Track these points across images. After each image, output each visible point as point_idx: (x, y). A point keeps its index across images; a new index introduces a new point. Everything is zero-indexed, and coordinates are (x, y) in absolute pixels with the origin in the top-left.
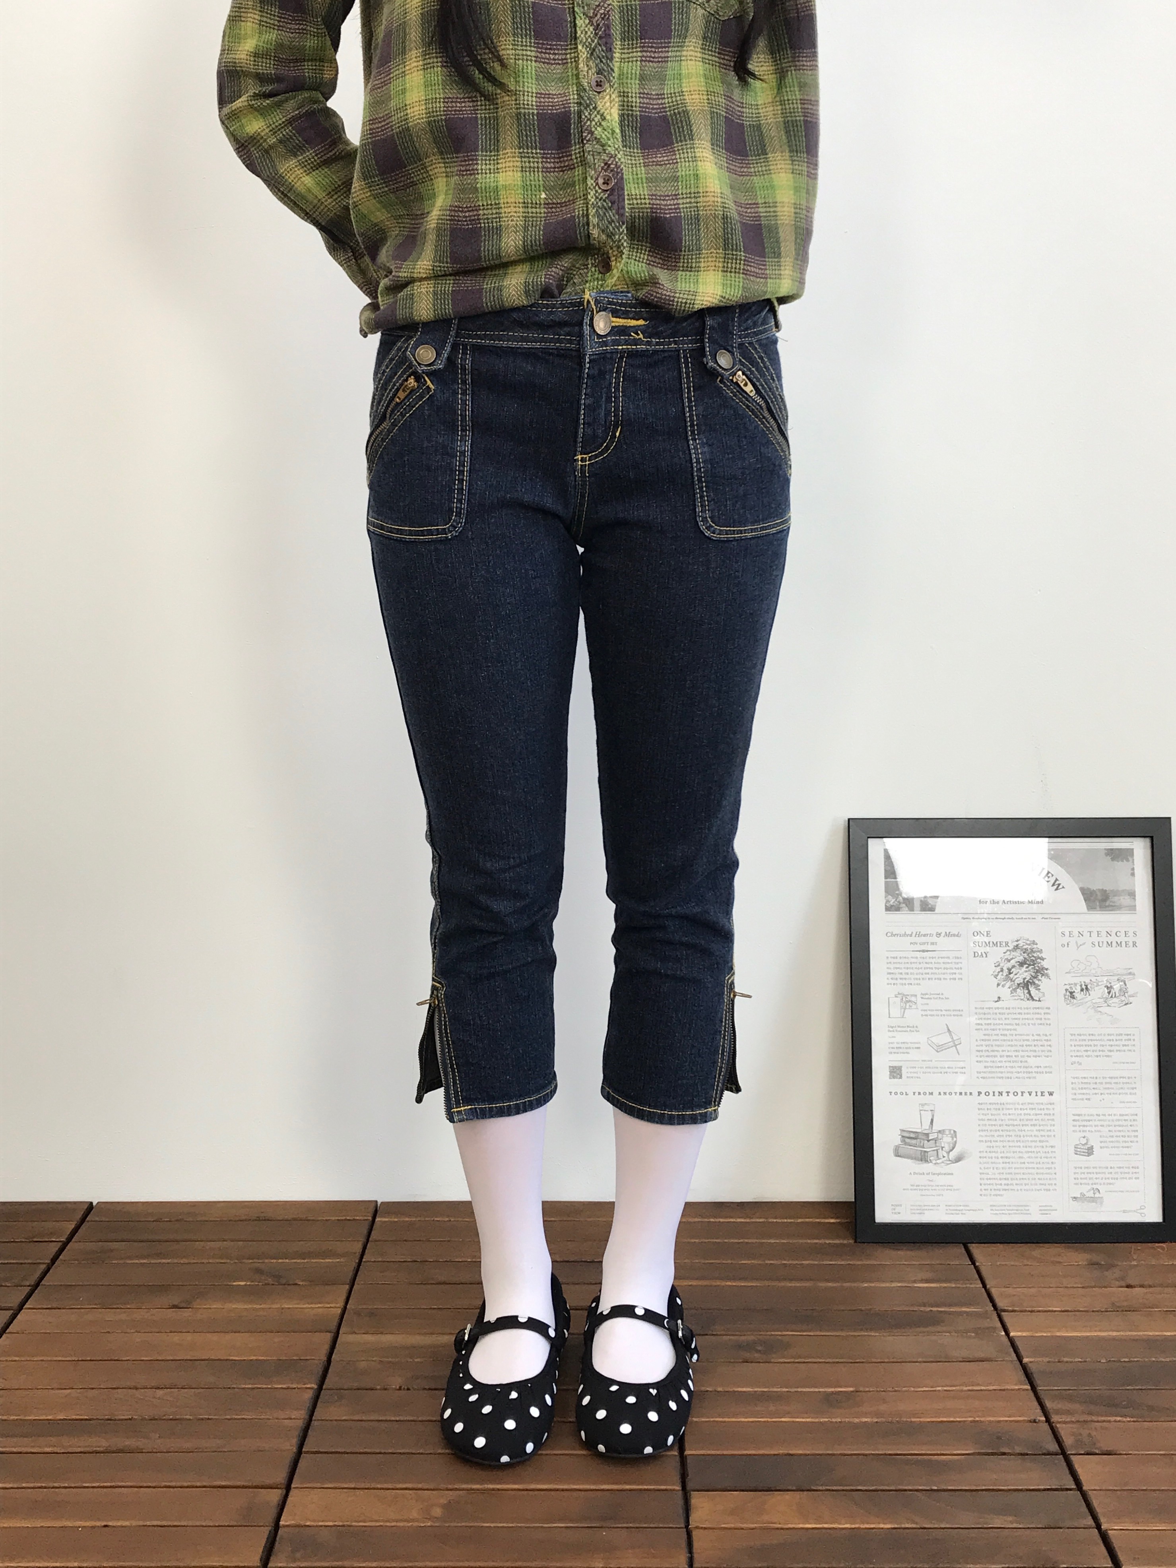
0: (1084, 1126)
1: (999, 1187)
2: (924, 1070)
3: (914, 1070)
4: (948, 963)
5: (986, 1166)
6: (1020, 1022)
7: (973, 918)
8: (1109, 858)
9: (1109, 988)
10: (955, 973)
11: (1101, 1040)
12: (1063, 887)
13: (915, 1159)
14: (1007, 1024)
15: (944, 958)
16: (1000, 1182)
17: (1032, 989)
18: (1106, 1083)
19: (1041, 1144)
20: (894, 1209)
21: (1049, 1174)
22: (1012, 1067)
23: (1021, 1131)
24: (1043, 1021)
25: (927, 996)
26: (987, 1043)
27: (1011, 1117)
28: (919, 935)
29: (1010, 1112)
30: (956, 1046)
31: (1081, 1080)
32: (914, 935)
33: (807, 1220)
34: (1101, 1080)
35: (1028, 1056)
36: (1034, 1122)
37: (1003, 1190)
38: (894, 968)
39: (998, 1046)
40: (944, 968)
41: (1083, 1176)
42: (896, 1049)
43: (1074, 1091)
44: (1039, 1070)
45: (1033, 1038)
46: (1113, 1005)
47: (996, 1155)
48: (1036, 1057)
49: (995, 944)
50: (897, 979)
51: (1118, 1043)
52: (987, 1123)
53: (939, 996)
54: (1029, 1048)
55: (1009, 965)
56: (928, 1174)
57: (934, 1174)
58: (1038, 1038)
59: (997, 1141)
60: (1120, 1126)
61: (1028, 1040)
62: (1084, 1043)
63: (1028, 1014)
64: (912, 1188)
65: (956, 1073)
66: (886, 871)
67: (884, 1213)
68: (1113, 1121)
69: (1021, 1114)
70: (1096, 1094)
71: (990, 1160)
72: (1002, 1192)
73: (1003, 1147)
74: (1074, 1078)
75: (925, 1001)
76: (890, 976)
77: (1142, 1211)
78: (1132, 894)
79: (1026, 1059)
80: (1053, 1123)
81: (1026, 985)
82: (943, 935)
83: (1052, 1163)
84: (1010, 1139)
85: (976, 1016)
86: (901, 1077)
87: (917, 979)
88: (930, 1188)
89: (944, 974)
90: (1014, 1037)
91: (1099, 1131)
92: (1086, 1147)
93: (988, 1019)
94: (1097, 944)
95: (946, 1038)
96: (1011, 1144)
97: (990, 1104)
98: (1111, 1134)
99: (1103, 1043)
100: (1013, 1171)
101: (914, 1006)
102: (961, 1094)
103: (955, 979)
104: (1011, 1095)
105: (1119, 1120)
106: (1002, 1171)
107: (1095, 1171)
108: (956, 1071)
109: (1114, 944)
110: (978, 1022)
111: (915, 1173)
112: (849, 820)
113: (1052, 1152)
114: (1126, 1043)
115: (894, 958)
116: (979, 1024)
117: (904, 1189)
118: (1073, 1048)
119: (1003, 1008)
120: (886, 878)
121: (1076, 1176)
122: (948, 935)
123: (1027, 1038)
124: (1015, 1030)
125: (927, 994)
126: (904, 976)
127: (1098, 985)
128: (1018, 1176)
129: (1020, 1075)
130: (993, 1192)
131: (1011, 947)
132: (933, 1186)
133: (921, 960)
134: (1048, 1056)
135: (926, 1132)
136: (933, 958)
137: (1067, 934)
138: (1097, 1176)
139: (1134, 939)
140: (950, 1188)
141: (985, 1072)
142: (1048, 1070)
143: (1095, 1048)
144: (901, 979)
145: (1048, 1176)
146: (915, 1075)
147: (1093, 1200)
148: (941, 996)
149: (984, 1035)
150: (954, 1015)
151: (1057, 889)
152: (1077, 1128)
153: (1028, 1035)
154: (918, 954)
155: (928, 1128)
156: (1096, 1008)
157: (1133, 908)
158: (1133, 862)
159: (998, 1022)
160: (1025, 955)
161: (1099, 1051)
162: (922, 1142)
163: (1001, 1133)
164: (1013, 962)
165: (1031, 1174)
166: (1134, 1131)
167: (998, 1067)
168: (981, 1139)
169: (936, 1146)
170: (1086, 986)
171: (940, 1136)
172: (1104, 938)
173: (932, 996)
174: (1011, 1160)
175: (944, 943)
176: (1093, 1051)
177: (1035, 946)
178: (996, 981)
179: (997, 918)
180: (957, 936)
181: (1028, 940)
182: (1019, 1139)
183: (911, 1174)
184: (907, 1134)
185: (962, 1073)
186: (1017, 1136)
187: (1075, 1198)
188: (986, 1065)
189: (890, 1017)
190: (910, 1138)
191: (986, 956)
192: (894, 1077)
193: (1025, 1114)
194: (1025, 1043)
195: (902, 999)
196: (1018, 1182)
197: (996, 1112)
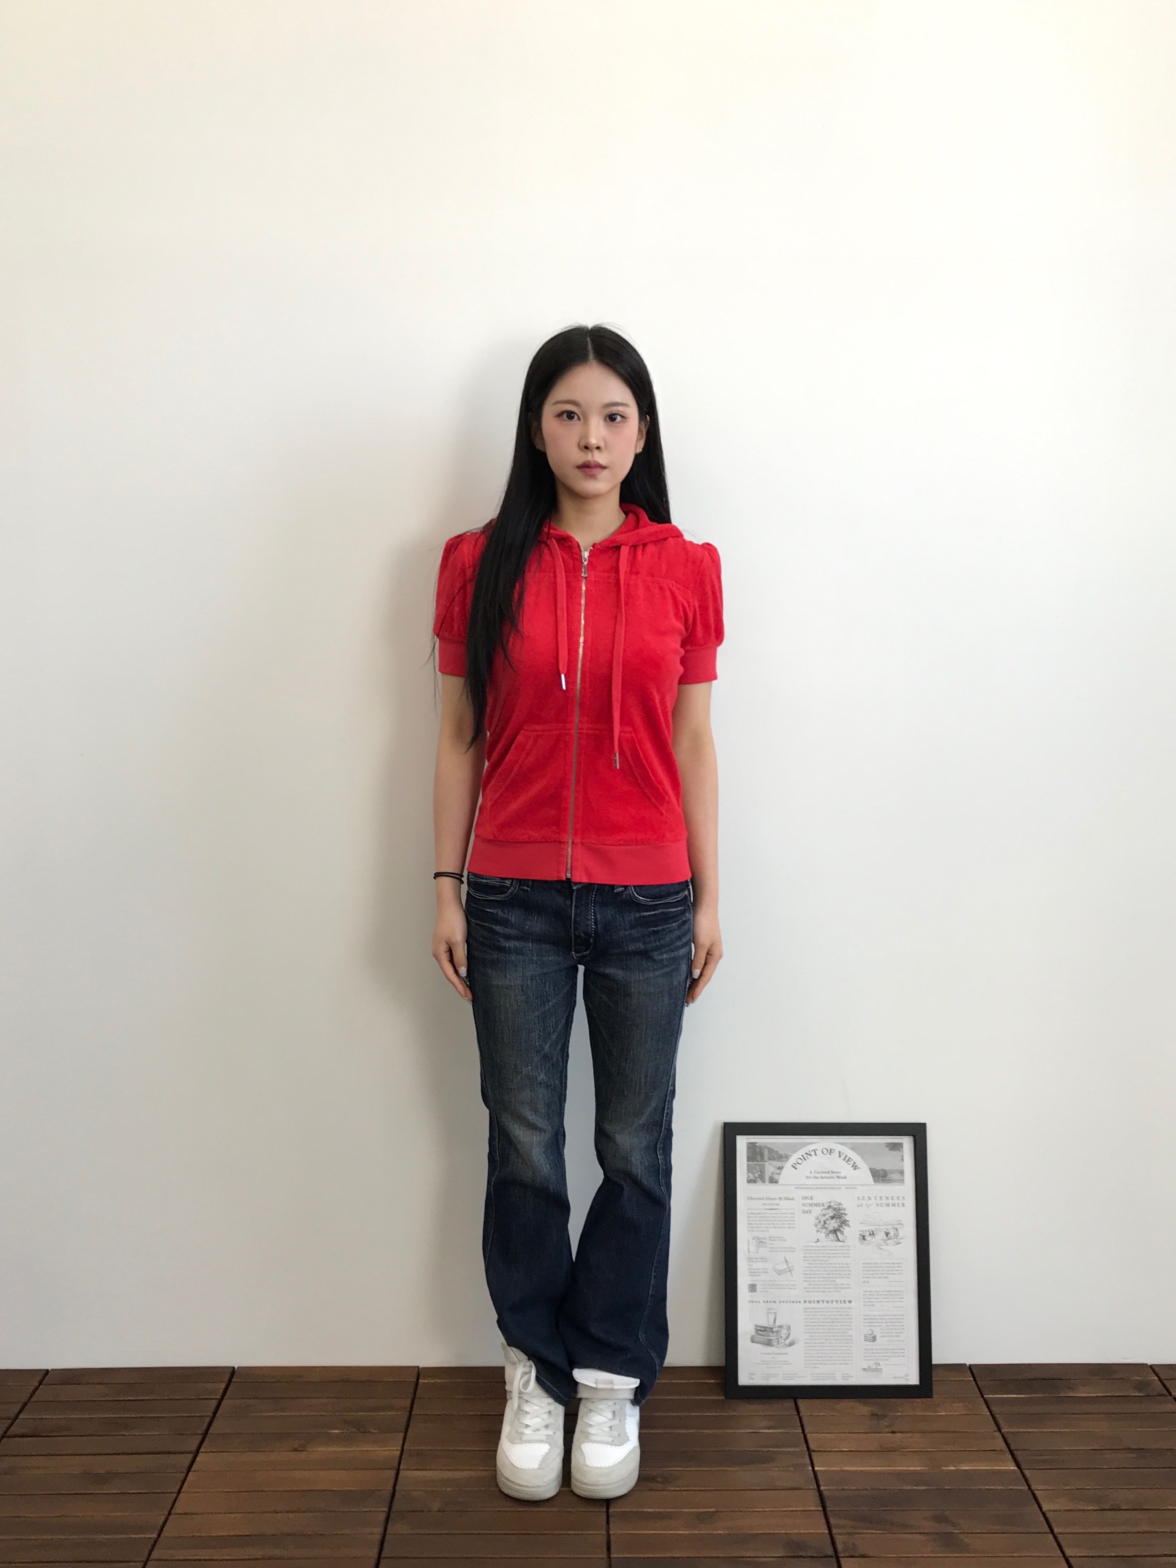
0: (870, 1322)
1: (816, 1362)
2: (770, 1287)
3: (764, 1287)
4: (786, 1217)
5: (809, 1348)
6: (834, 1255)
7: (802, 1188)
8: (887, 1149)
9: (887, 1234)
10: (790, 1224)
11: (882, 1267)
12: (859, 1168)
13: (765, 1344)
14: (823, 1257)
15: (783, 1214)
16: (817, 1359)
17: (839, 1234)
18: (885, 1295)
19: (844, 1334)
20: (750, 1377)
21: (848, 1353)
22: (825, 1284)
23: (831, 1326)
24: (846, 1255)
25: (771, 1239)
26: (810, 1269)
27: (824, 1317)
28: (768, 1199)
29: (824, 1314)
30: (790, 1271)
31: (869, 1293)
32: (765, 1198)
34: (882, 1293)
36: (839, 1320)
38: (752, 1220)
39: (817, 1271)
40: (784, 1221)
41: (870, 1355)
42: (753, 1273)
43: (865, 1300)
44: (843, 1286)
45: (839, 1266)
46: (889, 1244)
47: (815, 1342)
48: (841, 1278)
49: (816, 1205)
50: (753, 1227)
51: (893, 1269)
52: (810, 1320)
54: (836, 1272)
55: (824, 1218)
56: (772, 1354)
57: (776, 1354)
58: (842, 1266)
59: (815, 1333)
60: (893, 1322)
61: (836, 1267)
62: (871, 1269)
63: (836, 1250)
64: (762, 1363)
65: (791, 1288)
66: (747, 1157)
67: (744, 1379)
68: (888, 1319)
69: (831, 1315)
70: (877, 1302)
71: (811, 1345)
72: (818, 1366)
73: (819, 1336)
74: (865, 1292)
75: (771, 1242)
76: (750, 1226)
77: (907, 1377)
78: (902, 1172)
79: (835, 1279)
80: (851, 1320)
81: (835, 1231)
82: (783, 1198)
83: (850, 1347)
84: (824, 1331)
85: (803, 1252)
86: (755, 1291)
87: (766, 1227)
88: (773, 1363)
89: (783, 1224)
90: (827, 1265)
91: (880, 1326)
92: (871, 1336)
93: (811, 1253)
94: (879, 1205)
95: (784, 1266)
96: (825, 1334)
97: (812, 1308)
98: (888, 1328)
99: (883, 1269)
100: (825, 1352)
101: (764, 1245)
102: (793, 1302)
103: (790, 1228)
104: (825, 1302)
105: (892, 1319)
106: (818, 1352)
107: (877, 1351)
109: (891, 1205)
110: (805, 1255)
111: (764, 1354)
112: (724, 1123)
113: (852, 1339)
114: (897, 1269)
115: (751, 1213)
116: (804, 1257)
117: (757, 1364)
118: (864, 1272)
119: (821, 1246)
120: (747, 1161)
121: (865, 1355)
122: (786, 1199)
123: (834, 1265)
124: (828, 1260)
125: (773, 1237)
126: (758, 1226)
127: (880, 1231)
128: (828, 1355)
129: (831, 1290)
130: (813, 1366)
131: (826, 1206)
132: (775, 1362)
133: (769, 1215)
134: (848, 1278)
135: (771, 1327)
136: (777, 1214)
137: (861, 1198)
138: (879, 1355)
139: (904, 1202)
140: (786, 1363)
141: (808, 1288)
142: (847, 1286)
143: (878, 1272)
144: (756, 1227)
145: (847, 1355)
146: (765, 1290)
147: (876, 1370)
148: (782, 1239)
149: (809, 1264)
150: (789, 1251)
152: (866, 1324)
153: (836, 1264)
154: (768, 1211)
155: (772, 1324)
156: (879, 1246)
157: (902, 1181)
158: (903, 1151)
159: (817, 1255)
160: (835, 1212)
161: (881, 1274)
162: (769, 1333)
163: (818, 1327)
164: (827, 1217)
165: (837, 1353)
166: (902, 1326)
167: (816, 1284)
168: (806, 1331)
169: (777, 1336)
170: (873, 1232)
171: (780, 1329)
172: (884, 1201)
173: (776, 1239)
174: (824, 1345)
175: (784, 1204)
176: (877, 1274)
177: (841, 1206)
178: (816, 1229)
179: (817, 1188)
181: (837, 1202)
182: (829, 1331)
183: (761, 1354)
184: (759, 1329)
185: (794, 1288)
186: (828, 1329)
187: (864, 1369)
188: (810, 1283)
189: (749, 1252)
190: (761, 1331)
191: (810, 1213)
192: (751, 1291)
193: (834, 1315)
194: (835, 1269)
195: (757, 1241)
196: (829, 1359)
197: (814, 1314)
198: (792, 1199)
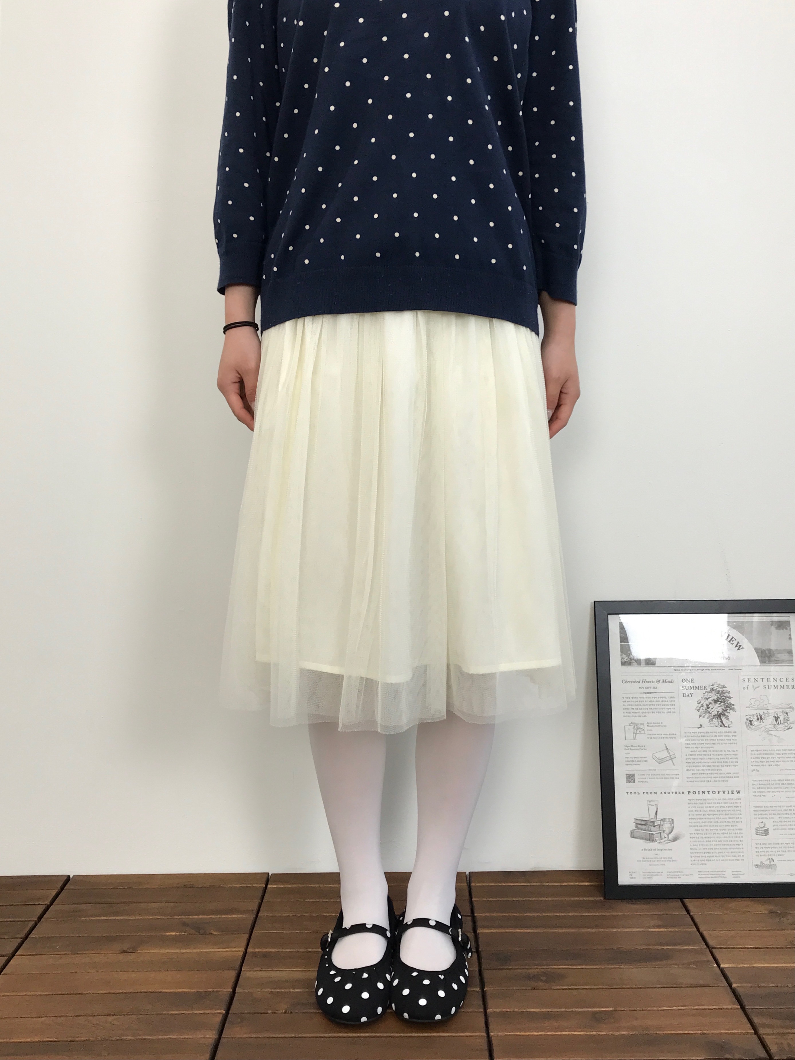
0: (762, 814)
1: (704, 858)
2: (651, 776)
3: (643, 777)
4: (666, 701)
5: (695, 843)
6: (716, 742)
7: (682, 670)
8: (772, 628)
9: (777, 718)
10: (670, 709)
11: (772, 754)
12: (743, 648)
13: (646, 839)
14: (707, 744)
15: (662, 698)
16: (703, 855)
17: (723, 718)
18: (776, 784)
19: (732, 828)
20: (631, 875)
21: (738, 848)
22: (711, 774)
23: (719, 818)
24: (732, 741)
25: (649, 725)
26: (693, 757)
27: (712, 809)
28: (645, 681)
29: (711, 805)
30: (672, 759)
31: (759, 782)
32: (641, 682)
33: (570, 884)
34: (773, 782)
35: (721, 766)
36: (727, 812)
37: (707, 860)
38: (628, 705)
39: (701, 759)
40: (663, 705)
41: (762, 850)
42: (630, 762)
43: (754, 790)
44: (730, 775)
45: (725, 753)
46: (779, 729)
47: (701, 836)
48: (727, 766)
49: (697, 688)
50: (630, 713)
51: (784, 756)
52: (695, 813)
53: (659, 724)
54: (722, 760)
55: (707, 702)
56: (655, 850)
57: (659, 850)
58: (729, 753)
59: (702, 826)
60: (786, 814)
61: (722, 755)
62: (760, 756)
63: (721, 736)
64: (644, 860)
65: (673, 778)
66: (621, 637)
67: (624, 878)
68: (781, 810)
69: (718, 807)
70: (769, 792)
71: (697, 839)
72: (706, 862)
73: (706, 830)
74: (754, 781)
75: (650, 728)
76: (625, 711)
79: (720, 768)
80: (740, 812)
81: (719, 716)
82: (662, 681)
83: (740, 841)
84: (711, 824)
85: (685, 738)
86: (634, 782)
87: (644, 713)
88: (656, 860)
89: (663, 709)
90: (712, 753)
91: (773, 818)
92: (763, 829)
93: (693, 740)
94: (767, 687)
95: (665, 754)
96: (712, 828)
97: (696, 800)
98: (781, 820)
99: (773, 756)
100: (713, 847)
101: (642, 732)
102: (676, 793)
103: (670, 712)
104: (711, 793)
105: (786, 810)
106: (705, 847)
107: (770, 846)
108: (673, 776)
109: (779, 687)
110: (687, 742)
111: (645, 849)
112: (595, 602)
113: (740, 833)
114: (790, 756)
115: (628, 698)
116: (687, 744)
117: (638, 861)
118: (753, 760)
119: (703, 732)
120: (621, 642)
121: (757, 850)
122: (665, 681)
123: (721, 753)
124: (713, 747)
125: (651, 723)
126: (635, 711)
127: (769, 716)
128: (717, 851)
129: (716, 779)
130: (700, 862)
131: (708, 690)
132: (658, 858)
133: (646, 699)
134: (735, 766)
135: (652, 820)
136: (655, 698)
137: (746, 680)
138: (772, 850)
139: (792, 683)
140: (670, 859)
141: (692, 778)
142: (735, 775)
143: (768, 760)
144: (633, 713)
145: (738, 850)
146: (645, 780)
147: (769, 866)
148: (661, 725)
149: (692, 751)
150: (670, 738)
151: (738, 649)
152: (757, 816)
153: (721, 751)
154: (645, 695)
155: (653, 817)
156: (768, 731)
157: (791, 661)
159: (700, 742)
160: (718, 695)
161: (771, 761)
162: (650, 827)
163: (704, 820)
164: (710, 700)
165: (726, 849)
167: (702, 774)
168: (691, 824)
169: (659, 830)
170: (761, 716)
171: (662, 823)
173: (655, 725)
174: (712, 839)
175: (662, 688)
176: (767, 762)
177: (725, 689)
178: (699, 714)
179: (698, 670)
180: (671, 682)
181: (720, 685)
182: (716, 824)
183: (642, 850)
184: (639, 822)
185: (677, 778)
186: (716, 822)
187: (757, 866)
188: (693, 772)
189: (625, 740)
190: (641, 824)
191: (691, 697)
192: (630, 782)
193: (721, 807)
194: (719, 757)
195: (634, 727)
196: (717, 855)
197: (700, 805)
198: (672, 682)
